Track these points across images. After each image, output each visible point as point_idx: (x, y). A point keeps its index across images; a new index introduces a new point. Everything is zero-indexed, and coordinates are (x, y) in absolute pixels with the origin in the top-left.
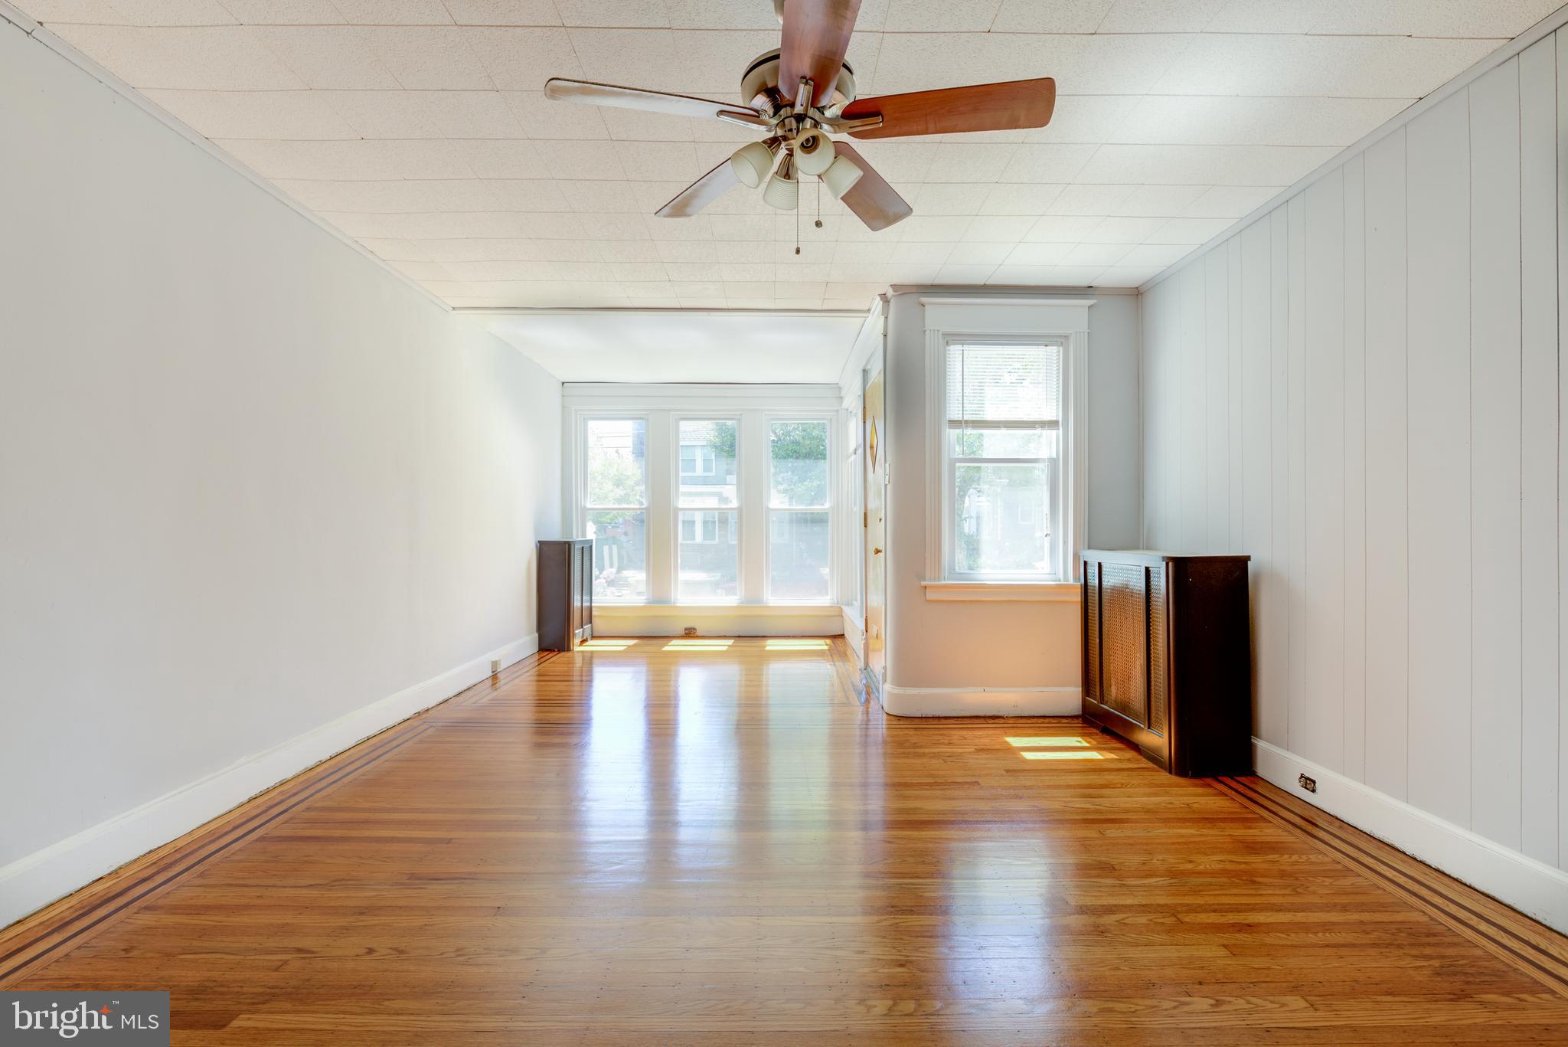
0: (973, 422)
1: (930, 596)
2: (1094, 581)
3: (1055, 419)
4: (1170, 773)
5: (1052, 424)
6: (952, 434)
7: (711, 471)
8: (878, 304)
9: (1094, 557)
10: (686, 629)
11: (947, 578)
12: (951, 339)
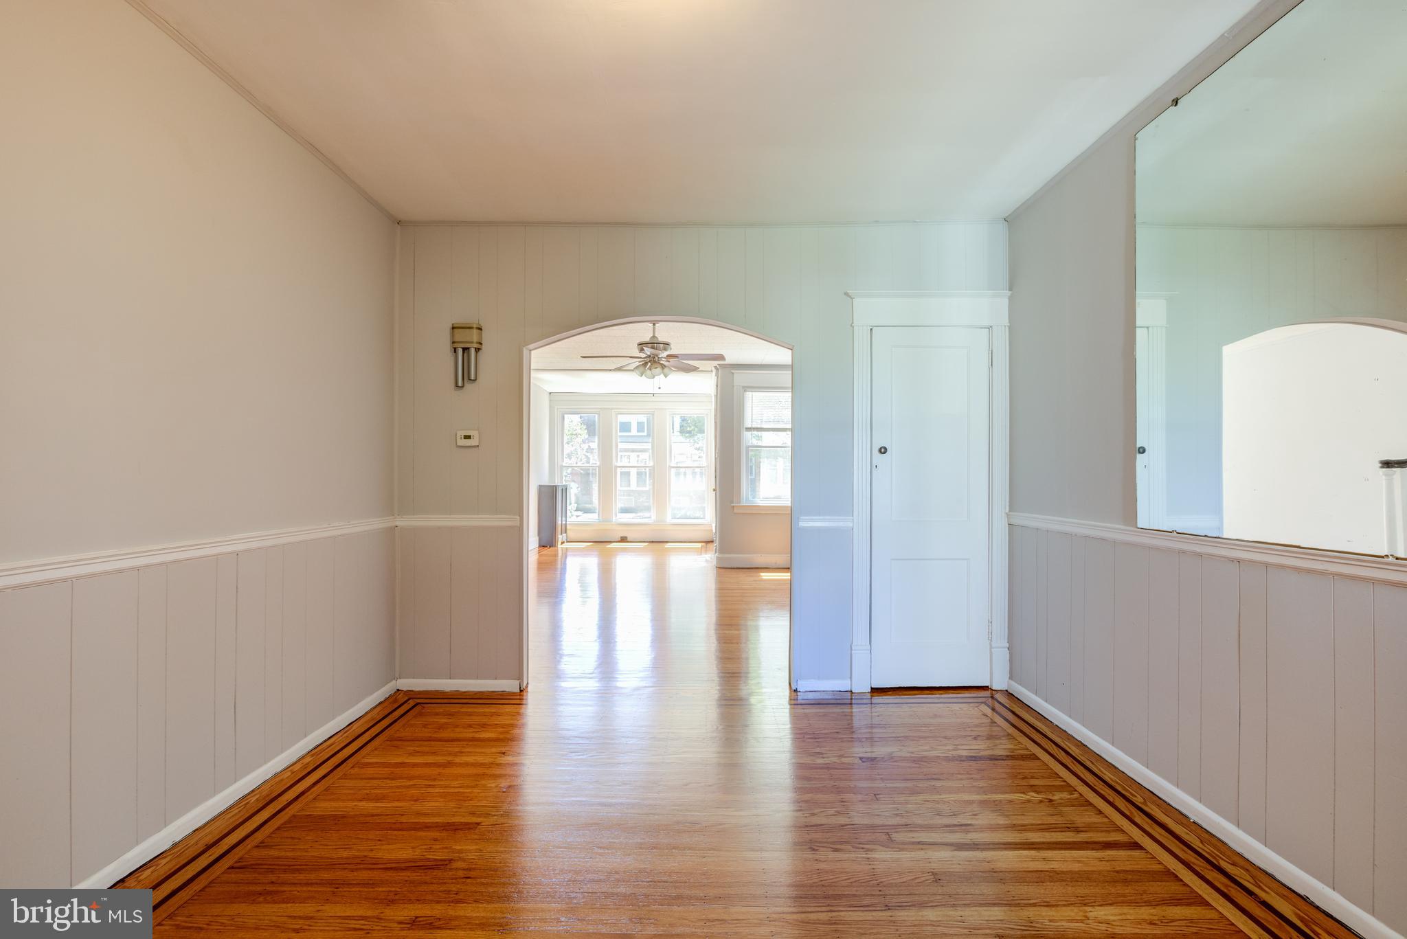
0: (757, 428)
1: (736, 511)
6: (747, 435)
7: (644, 431)
8: (714, 371)
10: (621, 537)
11: (744, 503)
12: (746, 388)
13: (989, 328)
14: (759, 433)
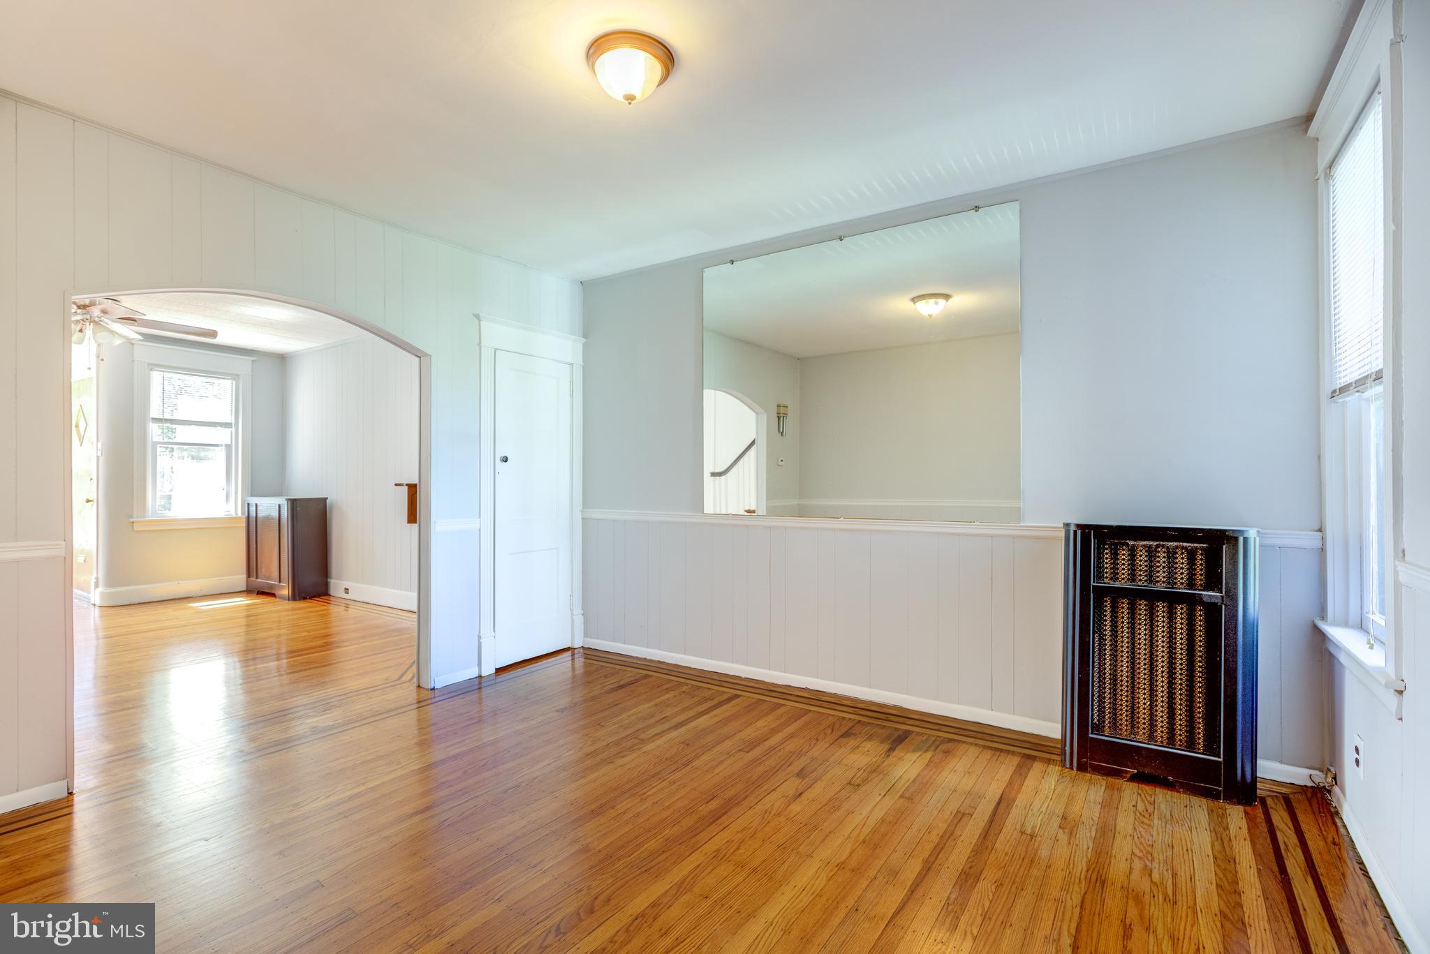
0: (171, 420)
1: (137, 528)
2: (253, 514)
3: (230, 422)
4: (289, 600)
5: (228, 425)
6: (154, 427)
9: (253, 500)
11: (150, 516)
12: (152, 366)
13: (572, 364)
14: (174, 426)
